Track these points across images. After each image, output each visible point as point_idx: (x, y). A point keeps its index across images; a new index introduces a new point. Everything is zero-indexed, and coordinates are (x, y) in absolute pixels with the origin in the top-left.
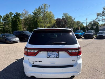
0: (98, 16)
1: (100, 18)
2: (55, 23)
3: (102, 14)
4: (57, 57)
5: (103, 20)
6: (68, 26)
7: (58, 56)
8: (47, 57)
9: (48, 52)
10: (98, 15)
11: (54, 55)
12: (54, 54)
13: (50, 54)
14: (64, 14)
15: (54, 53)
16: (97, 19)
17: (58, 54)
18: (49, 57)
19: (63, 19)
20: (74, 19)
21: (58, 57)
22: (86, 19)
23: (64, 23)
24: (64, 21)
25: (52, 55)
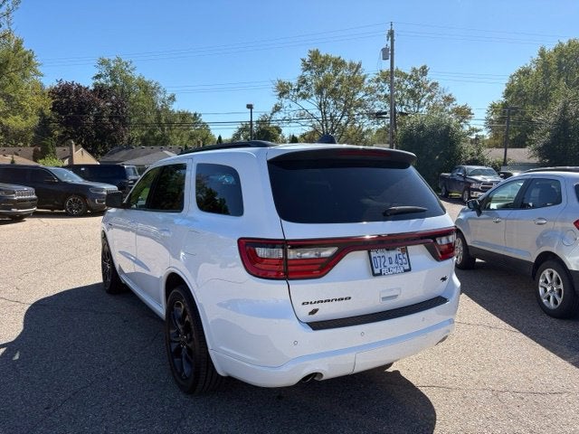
0: (281, 95)
1: (291, 107)
2: (48, 112)
3: (298, 90)
4: (405, 271)
5: (301, 117)
6: (136, 133)
7: (407, 267)
8: (375, 275)
9: (373, 254)
10: (283, 90)
11: (394, 265)
12: (394, 259)
13: (383, 260)
14: (103, 62)
15: (393, 254)
16: (277, 109)
17: (405, 256)
18: (380, 274)
19: (100, 91)
20: (172, 98)
21: (410, 270)
22: (250, 107)
23: (111, 118)
24: (112, 107)
25: (387, 263)
